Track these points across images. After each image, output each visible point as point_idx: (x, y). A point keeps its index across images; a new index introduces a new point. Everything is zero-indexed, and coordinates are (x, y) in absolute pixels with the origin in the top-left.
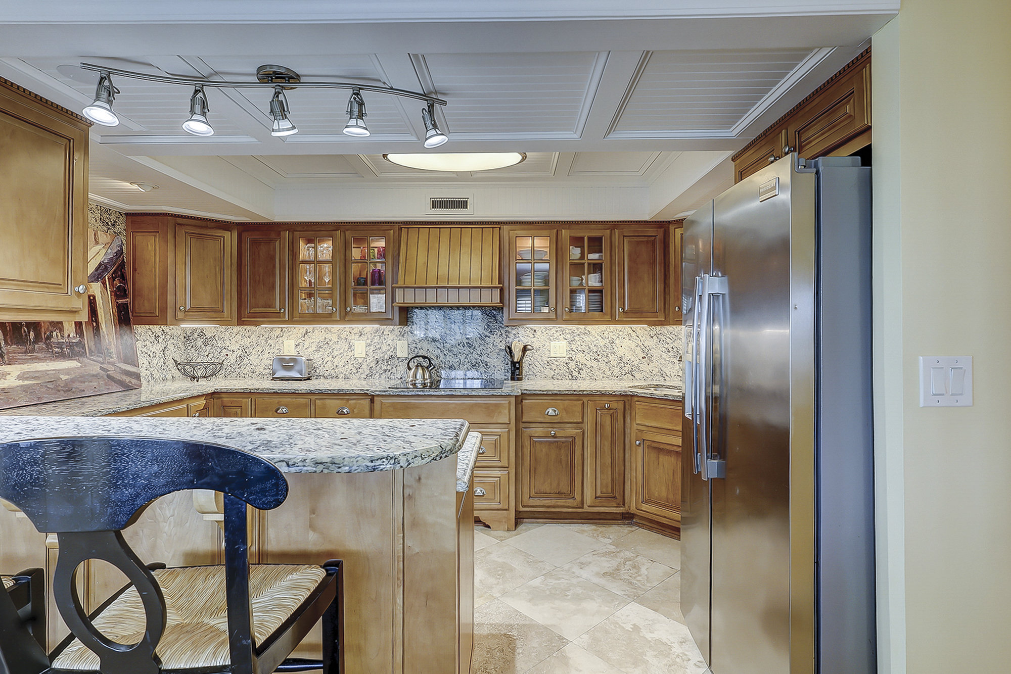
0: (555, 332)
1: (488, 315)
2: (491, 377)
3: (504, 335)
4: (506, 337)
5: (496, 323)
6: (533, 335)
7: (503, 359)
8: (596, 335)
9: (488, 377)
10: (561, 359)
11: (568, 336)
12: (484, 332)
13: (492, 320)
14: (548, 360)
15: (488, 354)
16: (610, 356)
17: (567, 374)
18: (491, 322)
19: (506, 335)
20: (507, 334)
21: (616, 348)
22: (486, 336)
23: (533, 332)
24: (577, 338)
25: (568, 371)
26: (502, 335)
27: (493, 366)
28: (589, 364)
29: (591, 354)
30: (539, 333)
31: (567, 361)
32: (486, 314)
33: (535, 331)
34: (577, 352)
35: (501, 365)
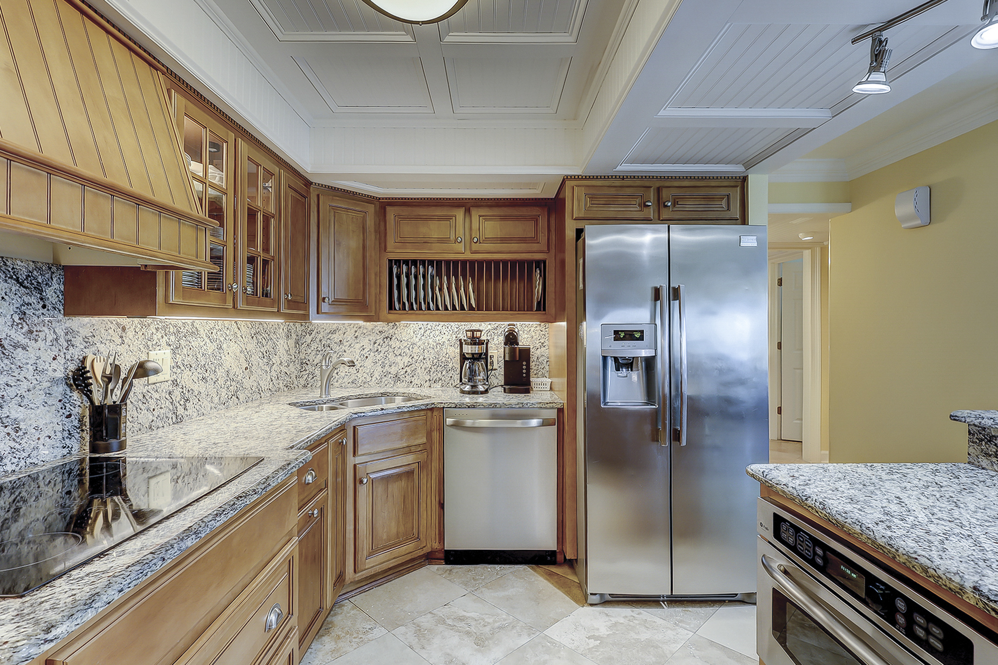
0: (154, 331)
1: (21, 284)
2: (29, 461)
3: (62, 341)
4: (65, 345)
5: (44, 307)
6: (121, 337)
7: (60, 405)
8: (204, 337)
9: (22, 463)
10: (163, 385)
11: (173, 338)
12: (12, 333)
13: (33, 300)
14: (145, 391)
15: (22, 397)
16: (217, 370)
17: (170, 415)
18: (29, 304)
19: (67, 341)
20: (69, 337)
21: (223, 357)
22: (16, 346)
23: (120, 330)
24: (183, 342)
25: (171, 407)
26: (57, 340)
27: (35, 428)
28: (195, 388)
29: (199, 370)
30: (130, 334)
31: (171, 388)
32: (17, 280)
33: (124, 329)
34: (183, 368)
35: (55, 421)
